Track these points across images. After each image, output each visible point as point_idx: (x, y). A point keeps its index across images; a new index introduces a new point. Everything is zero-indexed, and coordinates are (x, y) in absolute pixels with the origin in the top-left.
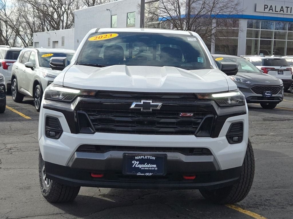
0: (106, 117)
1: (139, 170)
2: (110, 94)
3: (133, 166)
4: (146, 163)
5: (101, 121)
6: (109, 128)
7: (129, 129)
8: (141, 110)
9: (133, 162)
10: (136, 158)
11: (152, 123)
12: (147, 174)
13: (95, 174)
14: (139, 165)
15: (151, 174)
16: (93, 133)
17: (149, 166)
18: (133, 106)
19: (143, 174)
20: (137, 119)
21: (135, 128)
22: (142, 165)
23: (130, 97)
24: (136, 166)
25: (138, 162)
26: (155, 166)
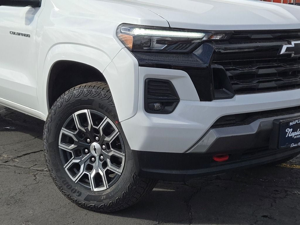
0: (248, 70)
1: (292, 140)
3: (287, 136)
4: (299, 129)
6: (252, 86)
7: (273, 84)
8: (292, 56)
9: (287, 131)
10: (291, 124)
13: (218, 157)
14: (292, 134)
16: (232, 97)
18: (283, 51)
19: (296, 145)
20: (283, 68)
21: (282, 82)
22: (295, 132)
23: (270, 38)
24: (290, 136)
25: (292, 129)
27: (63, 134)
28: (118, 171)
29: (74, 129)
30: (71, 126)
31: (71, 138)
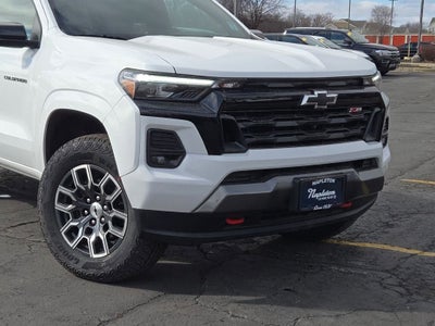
1: (315, 202)
2: (265, 84)
3: (309, 197)
4: (324, 190)
5: (255, 130)
7: (294, 139)
8: (316, 108)
9: (309, 191)
10: (314, 183)
11: (321, 127)
12: (326, 207)
13: (232, 219)
14: (316, 194)
15: (330, 206)
16: (245, 152)
17: (328, 193)
18: (304, 102)
19: (321, 208)
20: (306, 121)
22: (319, 194)
24: (313, 197)
25: (315, 190)
26: (334, 192)
27: (60, 193)
28: (120, 234)
29: (72, 187)
30: (69, 184)
31: (69, 197)
